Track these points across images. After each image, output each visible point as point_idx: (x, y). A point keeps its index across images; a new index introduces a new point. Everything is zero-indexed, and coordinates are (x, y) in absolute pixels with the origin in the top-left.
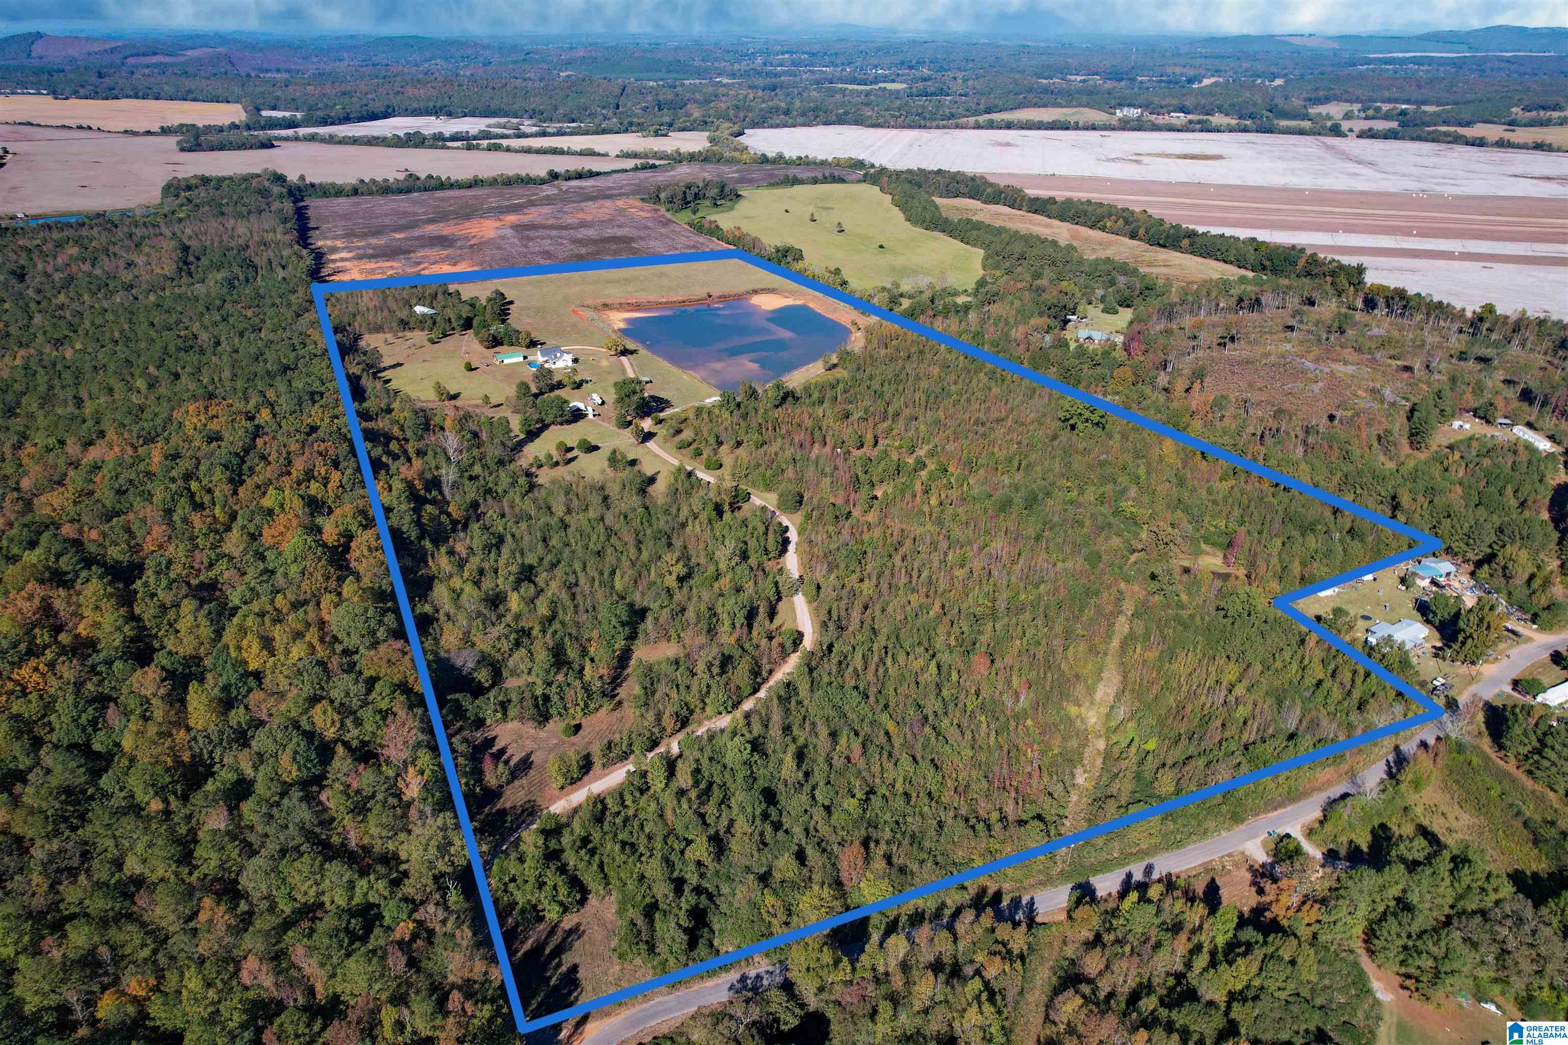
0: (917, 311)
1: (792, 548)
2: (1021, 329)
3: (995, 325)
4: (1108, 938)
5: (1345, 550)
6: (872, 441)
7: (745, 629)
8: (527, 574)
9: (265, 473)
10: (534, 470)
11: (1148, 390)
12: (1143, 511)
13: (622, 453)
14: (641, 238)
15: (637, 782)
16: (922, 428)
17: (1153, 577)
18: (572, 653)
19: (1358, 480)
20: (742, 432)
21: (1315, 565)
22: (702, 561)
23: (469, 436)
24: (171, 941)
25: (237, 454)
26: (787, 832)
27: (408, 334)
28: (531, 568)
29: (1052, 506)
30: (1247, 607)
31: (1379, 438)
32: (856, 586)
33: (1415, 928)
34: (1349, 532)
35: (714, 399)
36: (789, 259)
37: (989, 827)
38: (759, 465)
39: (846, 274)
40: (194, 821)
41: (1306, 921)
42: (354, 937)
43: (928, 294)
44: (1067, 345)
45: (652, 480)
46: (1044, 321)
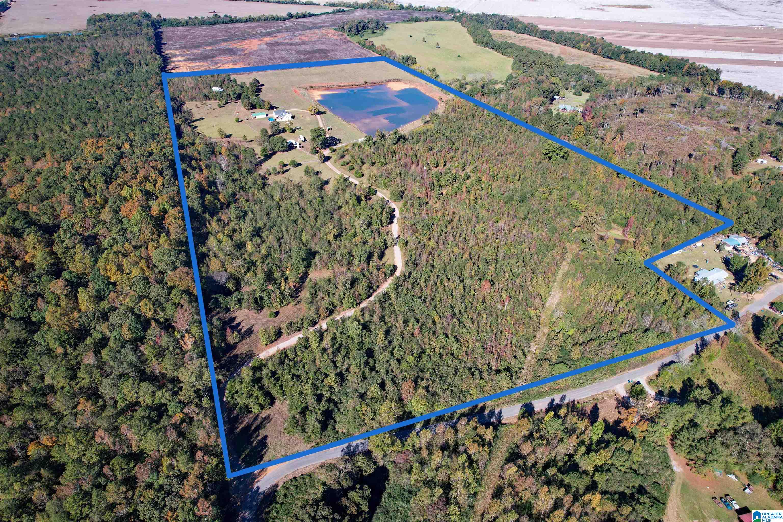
0: (474, 93)
1: (395, 220)
2: (528, 103)
3: (514, 101)
4: (536, 435)
5: (688, 230)
6: (443, 164)
7: (366, 265)
8: (257, 232)
9: (124, 177)
10: (267, 176)
11: (592, 139)
12: (583, 205)
13: (311, 168)
14: (333, 50)
15: (303, 343)
16: (470, 157)
17: (583, 241)
18: (277, 274)
19: (700, 191)
20: (375, 157)
21: (671, 237)
22: (348, 227)
23: (233, 158)
24: (65, 419)
25: (110, 168)
26: (377, 372)
27: (209, 102)
28: (260, 229)
29: (533, 202)
30: (630, 260)
31: (715, 167)
32: (426, 242)
33: (697, 436)
34: (691, 220)
35: (362, 140)
36: (409, 63)
37: (481, 373)
38: (382, 176)
39: (438, 72)
40: (79, 359)
41: (640, 430)
42: (152, 421)
43: (480, 84)
44: (552, 113)
45: (326, 183)
46: (541, 99)
